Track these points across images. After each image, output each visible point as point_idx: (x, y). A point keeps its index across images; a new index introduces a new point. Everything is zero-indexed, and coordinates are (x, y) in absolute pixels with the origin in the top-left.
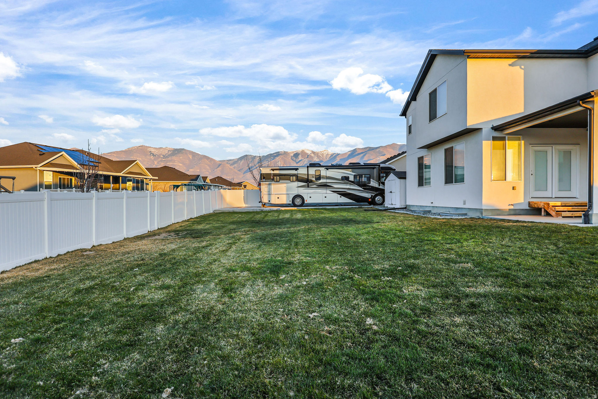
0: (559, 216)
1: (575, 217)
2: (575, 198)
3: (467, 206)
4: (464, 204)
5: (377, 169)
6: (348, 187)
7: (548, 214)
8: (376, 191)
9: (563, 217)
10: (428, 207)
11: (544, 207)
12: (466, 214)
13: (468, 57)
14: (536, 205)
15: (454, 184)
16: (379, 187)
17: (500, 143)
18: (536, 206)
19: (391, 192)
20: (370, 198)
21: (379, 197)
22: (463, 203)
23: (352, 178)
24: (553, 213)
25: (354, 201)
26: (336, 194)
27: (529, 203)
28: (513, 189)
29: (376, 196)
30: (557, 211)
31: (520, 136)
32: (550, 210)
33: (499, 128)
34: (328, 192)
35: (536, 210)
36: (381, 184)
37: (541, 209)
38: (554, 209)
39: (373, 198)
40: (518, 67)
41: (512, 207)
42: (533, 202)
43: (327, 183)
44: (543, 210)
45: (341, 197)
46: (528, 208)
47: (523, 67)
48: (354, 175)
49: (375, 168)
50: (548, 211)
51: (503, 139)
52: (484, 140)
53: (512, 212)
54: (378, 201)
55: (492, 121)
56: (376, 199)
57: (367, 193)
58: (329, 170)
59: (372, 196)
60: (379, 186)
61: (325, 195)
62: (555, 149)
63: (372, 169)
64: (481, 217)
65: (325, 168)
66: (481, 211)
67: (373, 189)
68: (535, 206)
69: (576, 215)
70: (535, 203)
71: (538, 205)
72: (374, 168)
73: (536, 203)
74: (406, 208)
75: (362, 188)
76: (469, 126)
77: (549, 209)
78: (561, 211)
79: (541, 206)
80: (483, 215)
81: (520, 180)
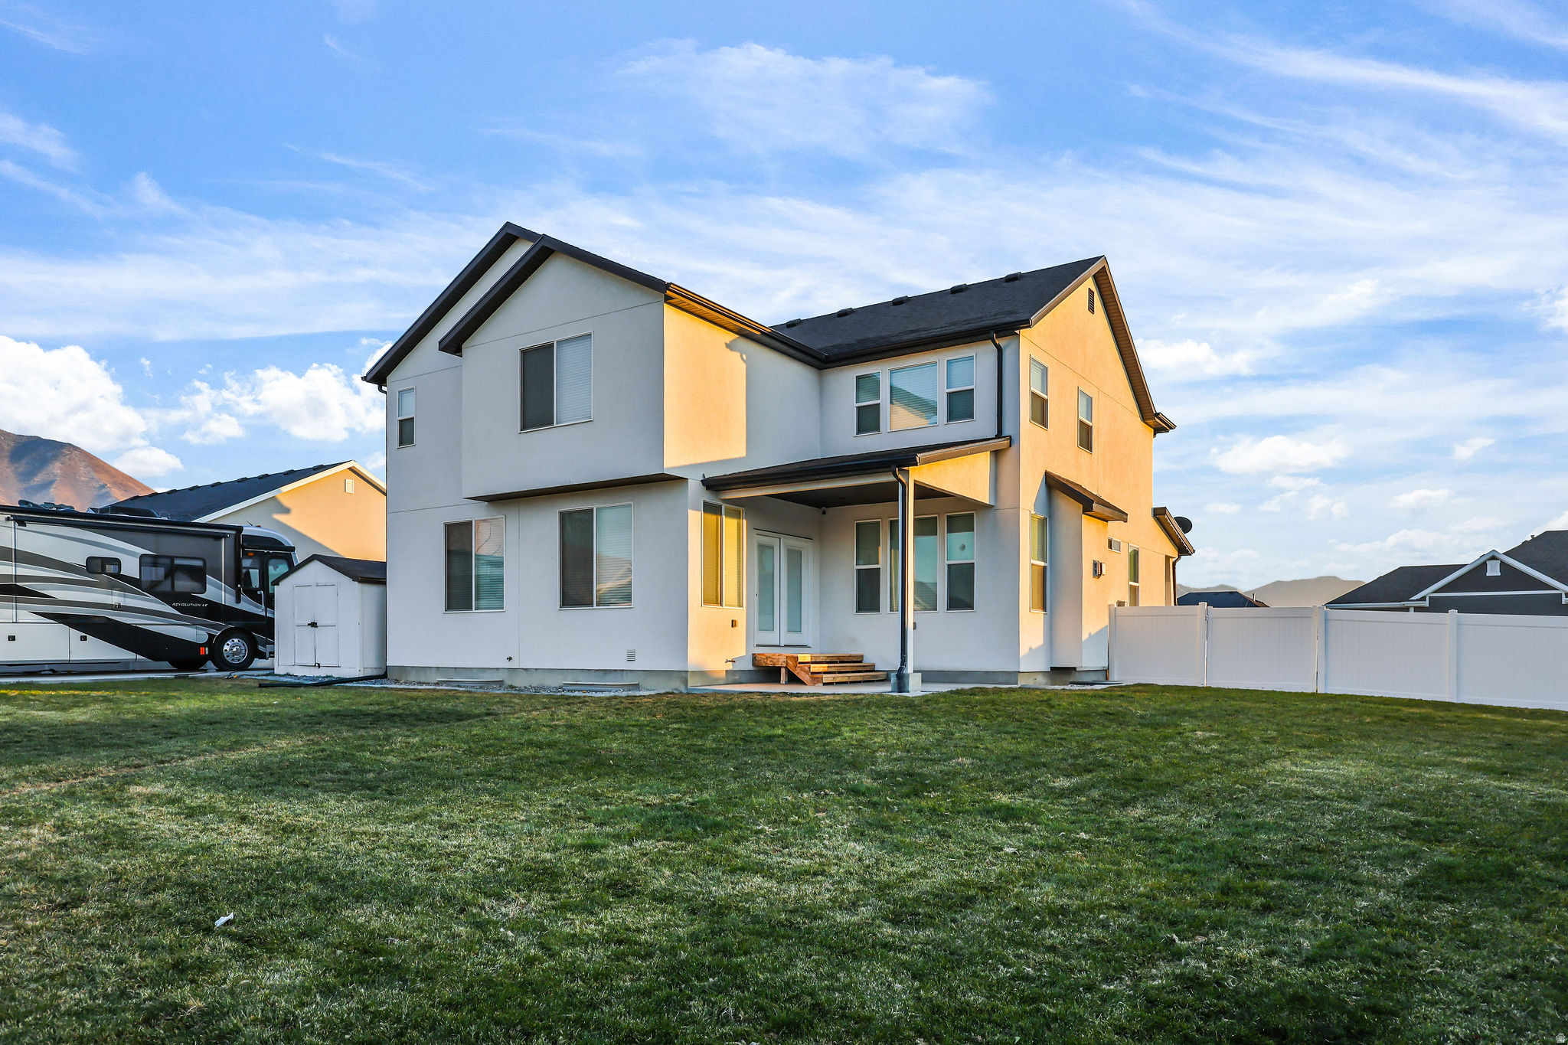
0: (818, 681)
1: (837, 683)
2: (806, 646)
3: (637, 665)
4: (631, 657)
5: (231, 541)
6: (115, 598)
7: (793, 679)
8: (227, 620)
9: (825, 684)
10: (488, 671)
11: (787, 664)
12: (637, 686)
13: (667, 299)
16: (240, 606)
17: (712, 518)
18: (769, 663)
19: (314, 625)
20: (204, 645)
21: (236, 640)
22: (625, 657)
23: (131, 567)
24: (803, 676)
25: (139, 657)
26: (63, 628)
27: (754, 656)
28: (732, 626)
29: (226, 636)
30: (812, 673)
31: (741, 509)
33: (716, 486)
34: (25, 615)
35: (768, 673)
36: (243, 596)
37: (780, 668)
38: (807, 668)
39: (215, 645)
40: (739, 354)
41: (730, 666)
42: (763, 654)
43: (17, 578)
44: (783, 671)
45: (84, 638)
46: (751, 668)
47: (744, 357)
48: (142, 556)
49: (224, 536)
50: (794, 672)
51: (718, 510)
52: (691, 509)
53: (731, 679)
54: (234, 654)
55: (702, 464)
56: (226, 647)
57: (194, 624)
58: (29, 526)
59: (211, 636)
60: (238, 600)
61: (12, 630)
62: (785, 545)
63: (211, 541)
64: (684, 691)
65: (8, 515)
66: (683, 675)
67: (214, 611)
68: (765, 663)
69: (839, 680)
70: (767, 658)
71: (774, 661)
72: (218, 537)
73: (769, 657)
74: (384, 676)
75: (174, 607)
76: (668, 469)
77: (798, 670)
78: (820, 673)
79: (781, 662)
80: (689, 685)
81: (740, 605)
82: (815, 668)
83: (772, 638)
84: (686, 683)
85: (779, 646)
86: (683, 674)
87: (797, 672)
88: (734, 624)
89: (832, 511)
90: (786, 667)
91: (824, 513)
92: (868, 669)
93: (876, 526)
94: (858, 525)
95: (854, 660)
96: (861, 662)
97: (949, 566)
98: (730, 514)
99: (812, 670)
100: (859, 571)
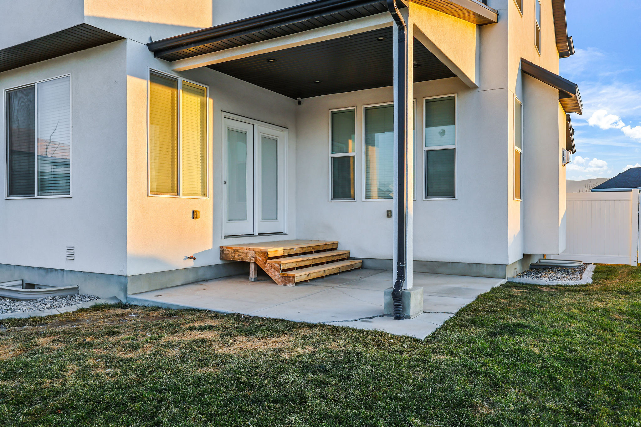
0: (289, 282)
1: (310, 281)
2: (282, 233)
4: (71, 258)
7: (263, 277)
9: (297, 284)
11: (256, 260)
14: (236, 256)
15: (36, 196)
17: (165, 92)
22: (64, 256)
24: (276, 275)
27: (222, 250)
28: (193, 218)
30: (283, 271)
31: (204, 86)
32: (268, 268)
35: (236, 268)
37: (248, 264)
38: (277, 266)
41: (191, 264)
42: (230, 247)
44: (252, 266)
46: (219, 262)
50: (265, 269)
51: (171, 83)
52: (130, 75)
62: (259, 132)
64: (126, 302)
68: (234, 257)
70: (235, 251)
71: (243, 255)
73: (237, 251)
76: (89, 17)
78: (292, 269)
79: (249, 257)
80: (129, 293)
81: (205, 194)
82: (287, 263)
83: (245, 227)
84: (125, 290)
85: (253, 235)
86: (123, 280)
87: (266, 268)
88: (195, 215)
89: (308, 102)
90: (255, 263)
91: (300, 103)
92: (343, 257)
93: (351, 114)
94: (333, 114)
95: (330, 247)
96: (335, 249)
97: (428, 152)
98: (187, 89)
99: (284, 267)
100: (334, 159)
